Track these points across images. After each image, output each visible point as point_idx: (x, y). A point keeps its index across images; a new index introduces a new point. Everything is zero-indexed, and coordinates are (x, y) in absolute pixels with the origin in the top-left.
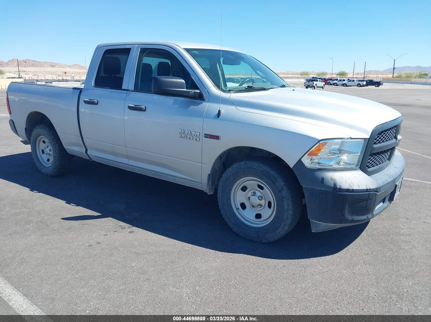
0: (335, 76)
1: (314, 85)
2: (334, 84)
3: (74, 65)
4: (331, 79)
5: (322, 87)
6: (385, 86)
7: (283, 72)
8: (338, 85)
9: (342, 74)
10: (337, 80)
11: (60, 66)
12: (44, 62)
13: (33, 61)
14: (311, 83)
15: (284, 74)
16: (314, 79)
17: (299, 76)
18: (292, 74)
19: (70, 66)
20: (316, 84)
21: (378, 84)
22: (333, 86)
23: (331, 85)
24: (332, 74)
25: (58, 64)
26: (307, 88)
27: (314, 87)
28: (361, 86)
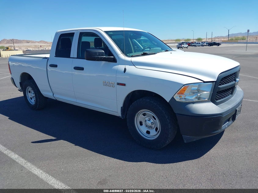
0: (195, 41)
1: (182, 46)
2: (194, 46)
3: (41, 41)
4: (192, 43)
5: (187, 48)
6: (222, 45)
7: (166, 40)
8: (196, 46)
9: (199, 39)
10: (195, 43)
11: (33, 42)
12: (23, 40)
13: (16, 40)
14: (180, 46)
15: (166, 41)
16: (183, 43)
17: (175, 42)
18: (171, 41)
19: (38, 42)
20: (183, 46)
21: (218, 44)
22: (193, 47)
23: (192, 46)
24: (193, 40)
25: (31, 41)
26: (178, 48)
27: (182, 48)
28: (203, 46)
